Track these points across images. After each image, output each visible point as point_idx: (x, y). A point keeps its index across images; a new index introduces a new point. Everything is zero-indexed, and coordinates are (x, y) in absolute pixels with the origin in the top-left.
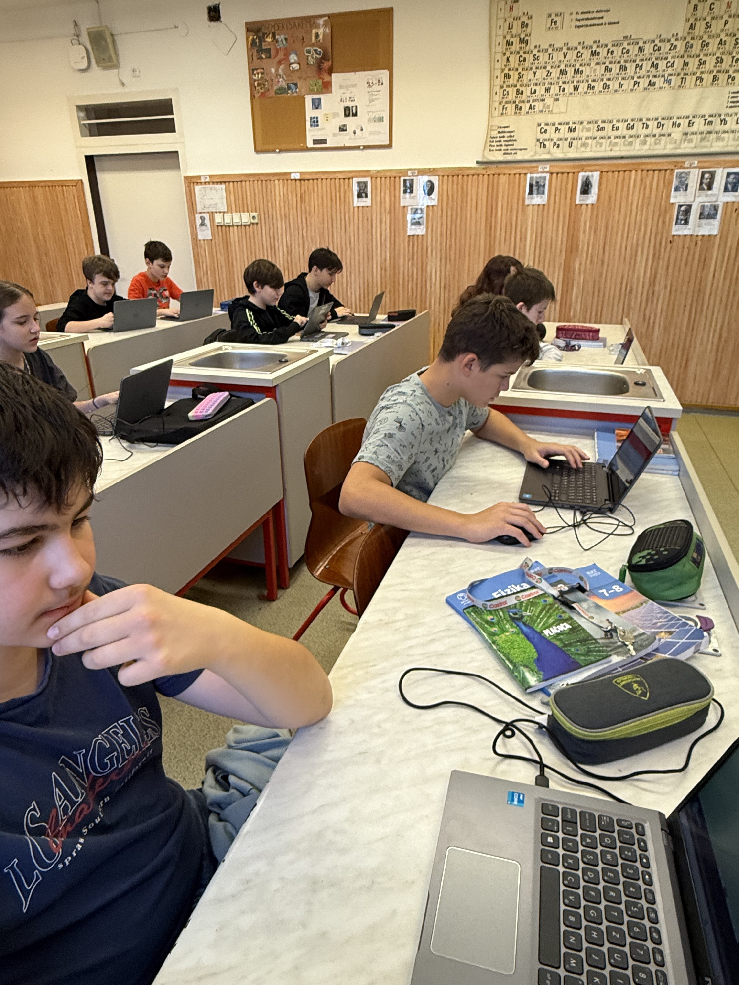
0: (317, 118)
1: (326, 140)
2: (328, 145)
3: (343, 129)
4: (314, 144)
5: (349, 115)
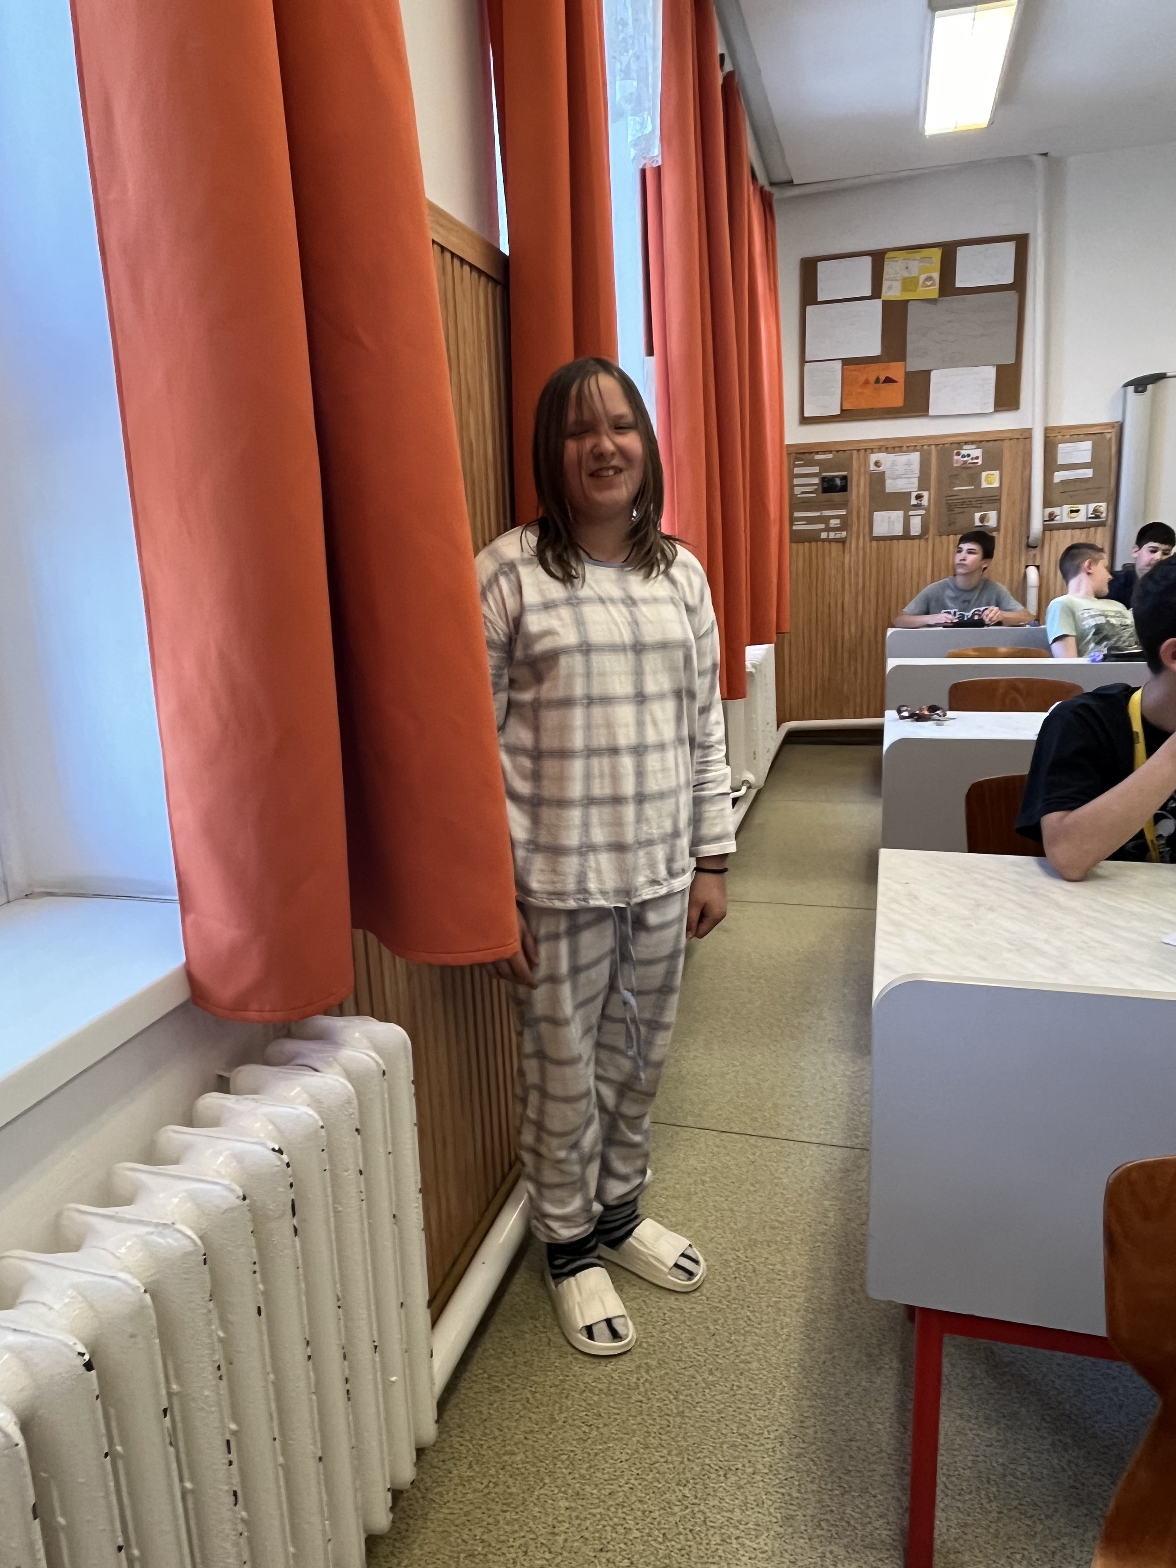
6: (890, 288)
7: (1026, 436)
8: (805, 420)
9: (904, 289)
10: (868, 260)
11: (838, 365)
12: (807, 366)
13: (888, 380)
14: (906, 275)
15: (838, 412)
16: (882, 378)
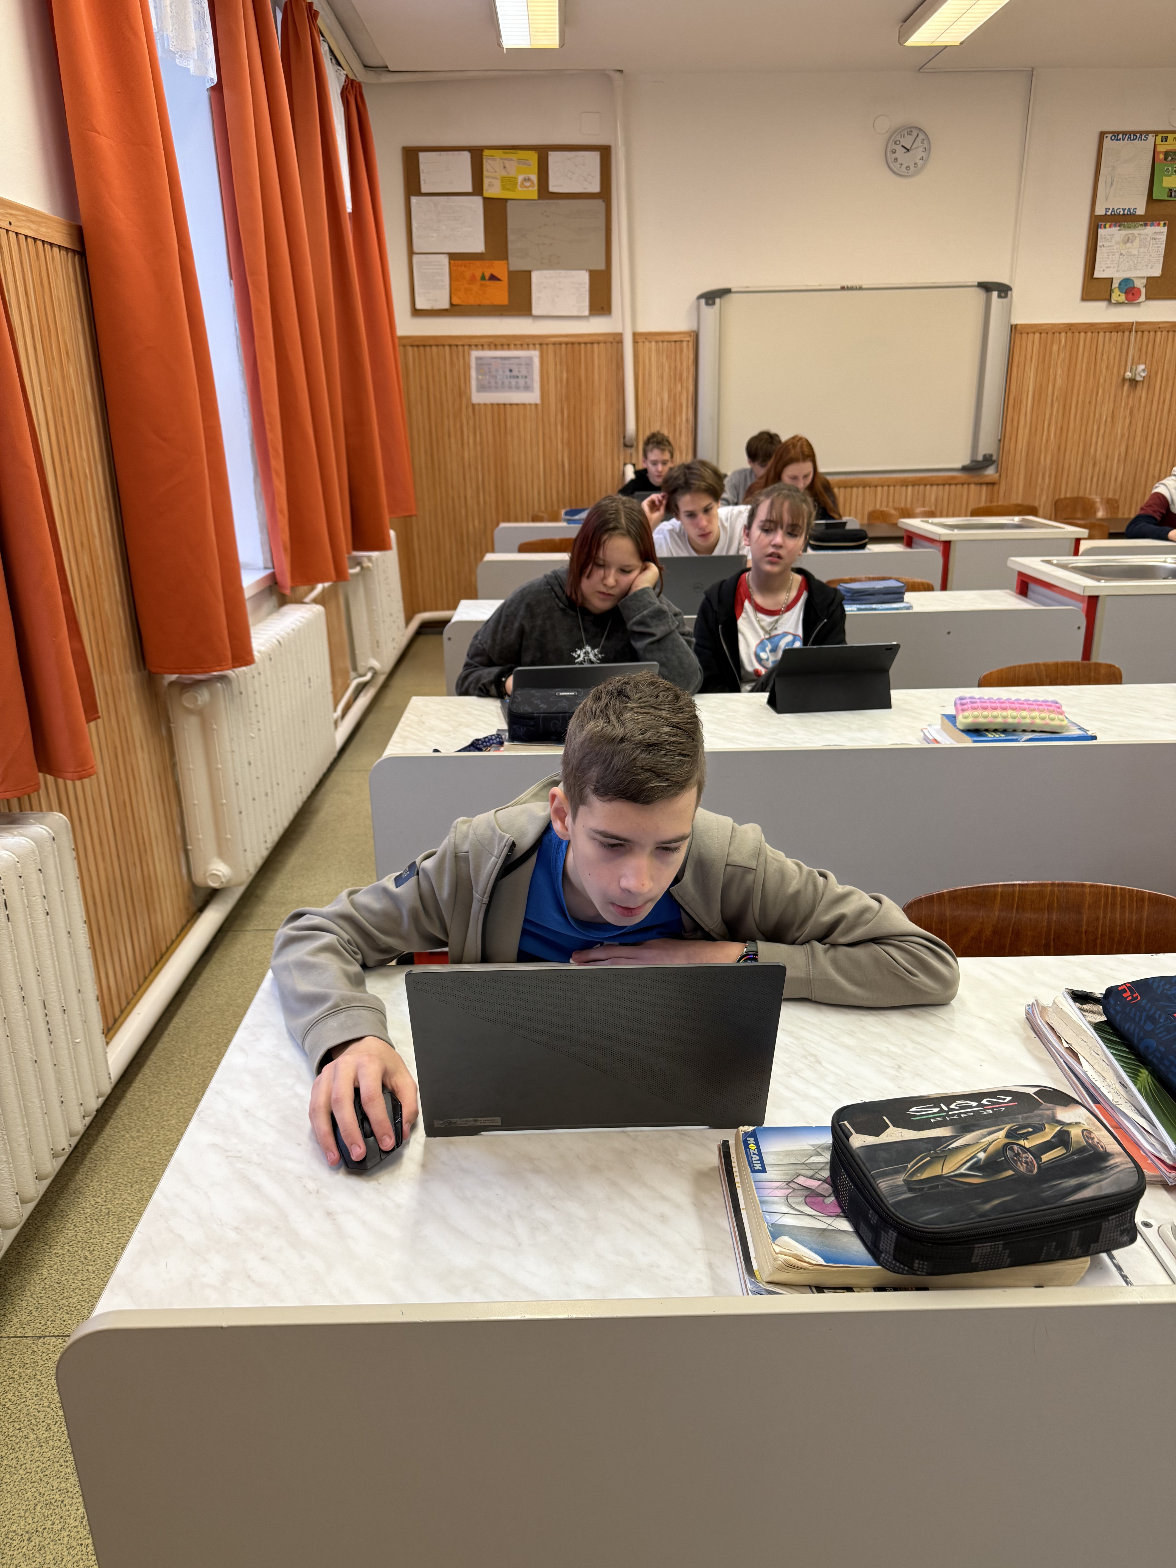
6: (491, 185)
7: (617, 339)
8: (417, 312)
9: (504, 188)
10: (467, 156)
11: (445, 260)
12: (415, 257)
13: (493, 278)
14: (504, 174)
15: (448, 307)
16: (487, 276)
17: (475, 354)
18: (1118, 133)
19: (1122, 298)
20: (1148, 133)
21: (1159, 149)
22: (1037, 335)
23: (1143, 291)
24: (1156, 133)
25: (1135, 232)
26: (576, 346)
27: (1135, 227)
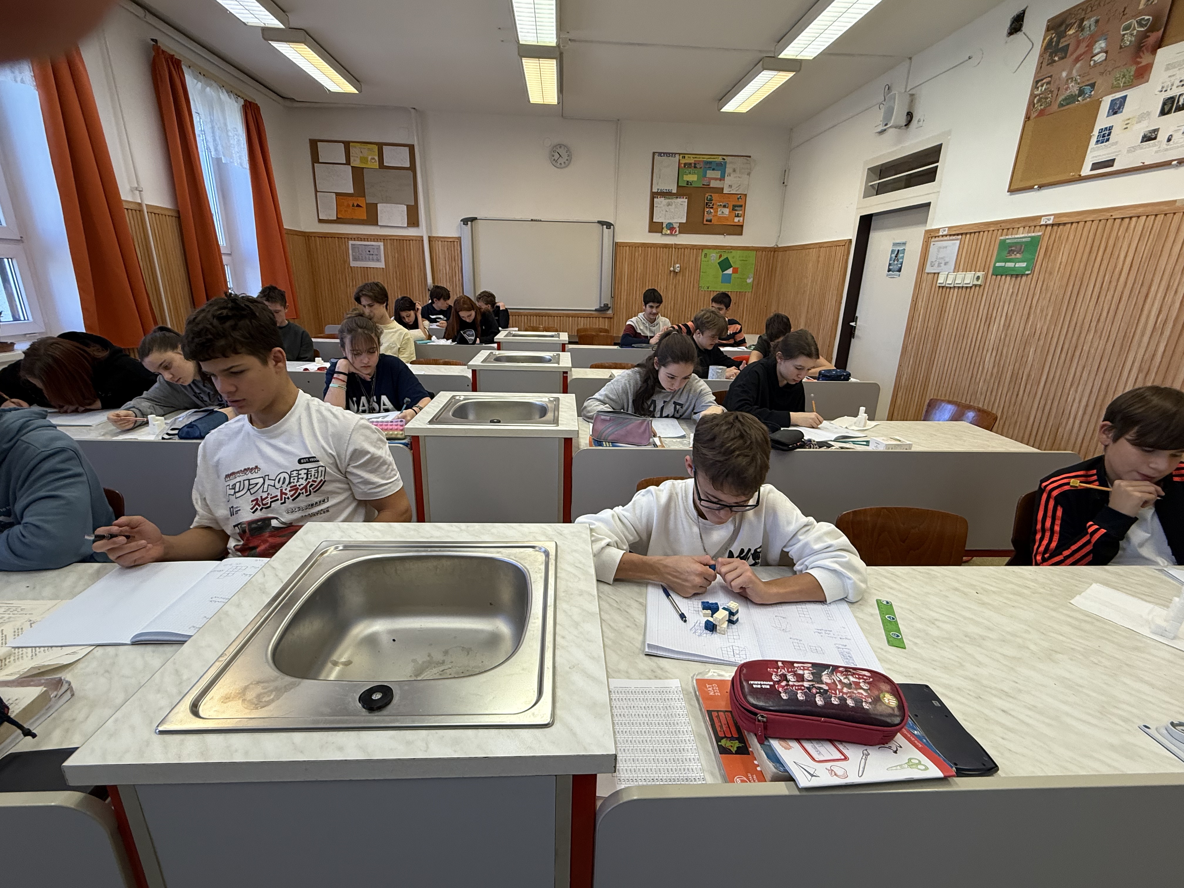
0: (1111, 128)
1: (1114, 159)
2: (1116, 167)
3: (1149, 137)
4: (1091, 170)
5: (1169, 112)
6: (355, 160)
7: (421, 239)
8: (321, 221)
9: (361, 162)
10: (342, 145)
11: (334, 196)
12: (318, 194)
13: (358, 206)
14: (361, 155)
15: (335, 218)
16: (356, 205)
17: (351, 242)
18: (661, 153)
19: (669, 232)
20: (675, 154)
21: (681, 162)
22: (628, 248)
23: (678, 229)
24: (680, 154)
25: (672, 201)
26: (401, 241)
27: (672, 198)
